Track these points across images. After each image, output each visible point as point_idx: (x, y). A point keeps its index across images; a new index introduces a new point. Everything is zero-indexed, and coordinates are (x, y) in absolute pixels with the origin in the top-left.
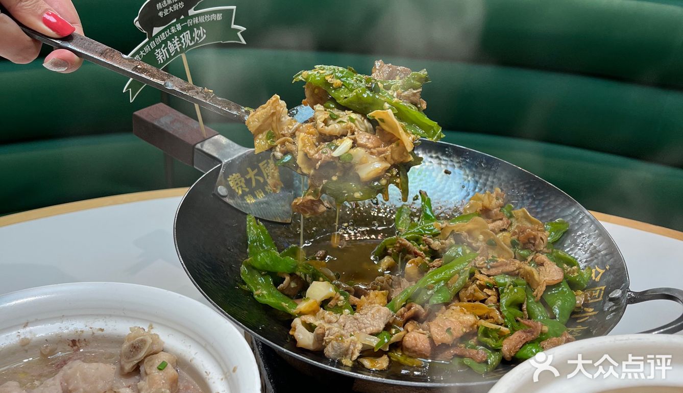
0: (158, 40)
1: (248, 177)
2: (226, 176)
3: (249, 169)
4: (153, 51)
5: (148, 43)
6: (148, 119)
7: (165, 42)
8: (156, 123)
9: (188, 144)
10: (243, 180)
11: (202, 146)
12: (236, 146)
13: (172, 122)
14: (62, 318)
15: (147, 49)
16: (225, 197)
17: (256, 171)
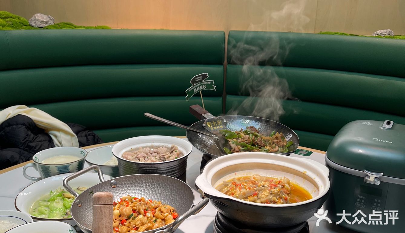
0: (195, 87)
1: (213, 123)
2: (207, 122)
3: (214, 122)
4: (193, 89)
5: (192, 87)
6: (192, 108)
7: (196, 87)
8: (194, 109)
9: (200, 114)
10: (211, 124)
11: (204, 115)
12: (212, 116)
13: (198, 109)
14: (160, 142)
15: (192, 89)
16: (205, 127)
17: (216, 122)
